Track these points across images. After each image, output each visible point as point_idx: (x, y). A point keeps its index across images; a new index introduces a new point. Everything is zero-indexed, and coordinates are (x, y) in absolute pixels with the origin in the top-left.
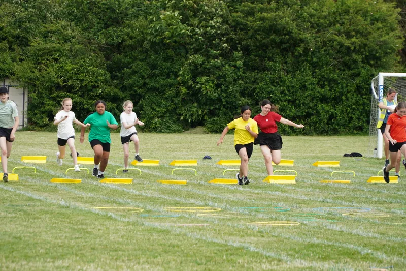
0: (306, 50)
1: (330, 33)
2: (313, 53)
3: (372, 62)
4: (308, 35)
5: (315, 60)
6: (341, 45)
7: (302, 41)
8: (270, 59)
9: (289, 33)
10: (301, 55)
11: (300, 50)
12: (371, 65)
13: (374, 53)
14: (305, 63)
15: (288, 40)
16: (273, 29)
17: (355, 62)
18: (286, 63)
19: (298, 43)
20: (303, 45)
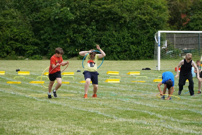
0: (125, 21)
1: (135, 13)
2: (129, 22)
3: (155, 26)
4: (124, 15)
5: (129, 25)
6: (141, 19)
7: (123, 17)
8: (108, 25)
9: (117, 14)
10: (122, 23)
11: (122, 21)
12: (154, 28)
13: (156, 22)
14: (124, 27)
15: (117, 18)
16: (109, 12)
17: (147, 26)
18: (115, 27)
19: (121, 18)
20: (123, 19)
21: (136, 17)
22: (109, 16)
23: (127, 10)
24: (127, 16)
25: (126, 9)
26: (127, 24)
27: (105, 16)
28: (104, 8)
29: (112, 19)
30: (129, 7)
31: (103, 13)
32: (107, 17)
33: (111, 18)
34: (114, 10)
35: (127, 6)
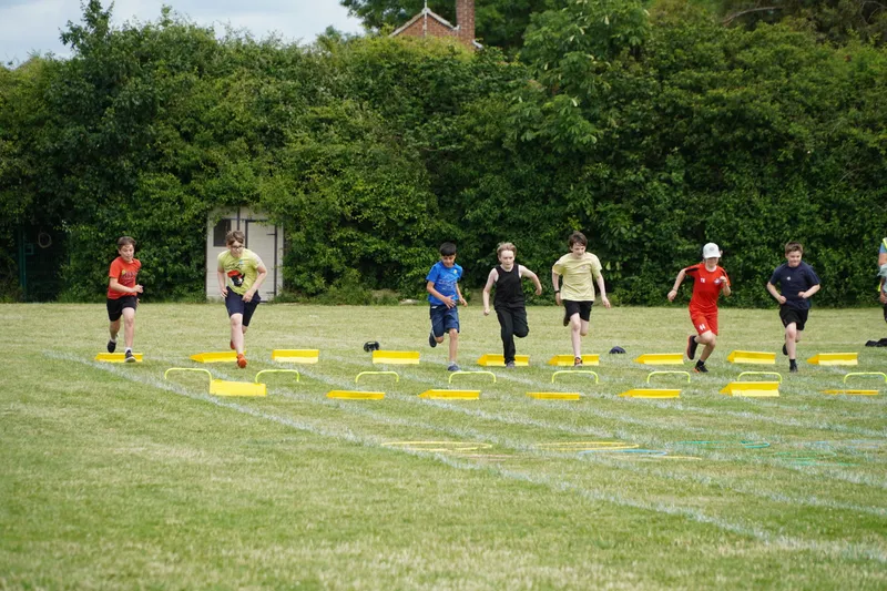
0: (799, 154)
1: (840, 122)
2: (813, 157)
4: (794, 128)
5: (814, 169)
6: (861, 144)
7: (791, 138)
8: (732, 169)
9: (767, 124)
10: (787, 162)
11: (787, 153)
14: (796, 175)
15: (766, 136)
16: (737, 118)
18: (761, 174)
19: (782, 140)
20: (792, 145)
21: (843, 137)
22: (738, 133)
23: (808, 111)
24: (805, 132)
25: (804, 105)
26: (808, 166)
27: (722, 133)
28: (717, 100)
29: (746, 145)
30: (815, 97)
31: (713, 119)
32: (729, 137)
33: (742, 139)
34: (754, 108)
35: (805, 92)
